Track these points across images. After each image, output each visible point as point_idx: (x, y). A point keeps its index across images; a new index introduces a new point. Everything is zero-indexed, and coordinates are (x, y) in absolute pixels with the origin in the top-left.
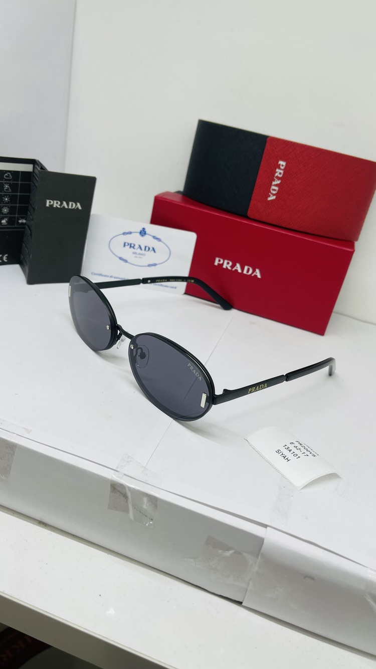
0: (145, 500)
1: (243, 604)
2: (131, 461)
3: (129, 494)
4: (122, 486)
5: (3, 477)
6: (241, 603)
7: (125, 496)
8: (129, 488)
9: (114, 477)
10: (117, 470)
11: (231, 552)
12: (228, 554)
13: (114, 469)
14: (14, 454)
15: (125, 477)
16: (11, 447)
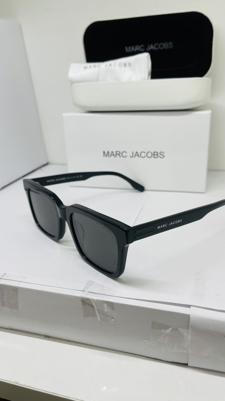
0: (105, 306)
1: (189, 365)
2: (92, 284)
3: (94, 304)
4: (88, 299)
5: (15, 311)
6: (187, 364)
7: (92, 306)
8: (93, 300)
9: (83, 295)
10: (84, 290)
11: (170, 329)
12: (168, 331)
13: (82, 290)
15: (89, 293)
16: (15, 290)
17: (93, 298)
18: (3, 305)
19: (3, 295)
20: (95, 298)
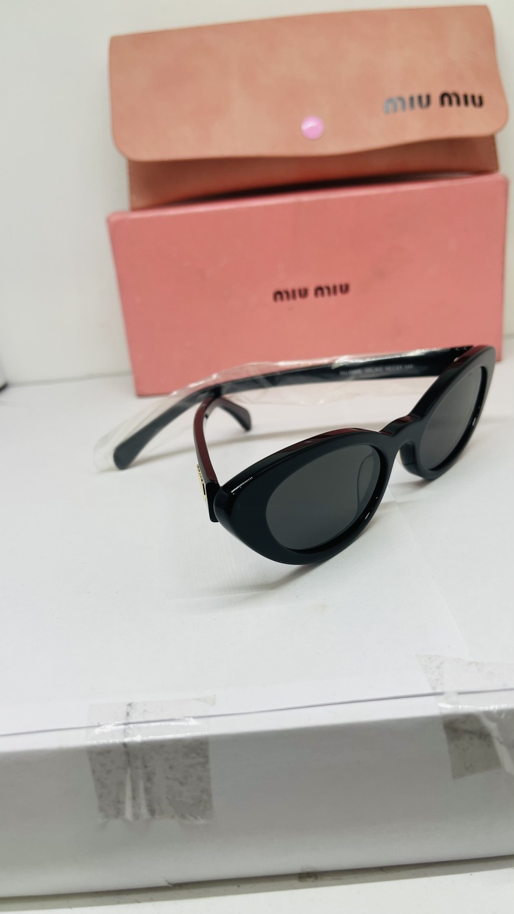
2: (441, 663)
3: (492, 726)
4: (469, 718)
5: (201, 822)
7: (483, 735)
8: (489, 715)
9: (444, 706)
10: (439, 690)
13: (430, 691)
14: (207, 762)
15: (462, 697)
16: (197, 749)
17: (486, 708)
18: (152, 812)
19: (149, 779)
20: (493, 706)
